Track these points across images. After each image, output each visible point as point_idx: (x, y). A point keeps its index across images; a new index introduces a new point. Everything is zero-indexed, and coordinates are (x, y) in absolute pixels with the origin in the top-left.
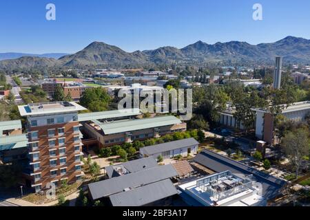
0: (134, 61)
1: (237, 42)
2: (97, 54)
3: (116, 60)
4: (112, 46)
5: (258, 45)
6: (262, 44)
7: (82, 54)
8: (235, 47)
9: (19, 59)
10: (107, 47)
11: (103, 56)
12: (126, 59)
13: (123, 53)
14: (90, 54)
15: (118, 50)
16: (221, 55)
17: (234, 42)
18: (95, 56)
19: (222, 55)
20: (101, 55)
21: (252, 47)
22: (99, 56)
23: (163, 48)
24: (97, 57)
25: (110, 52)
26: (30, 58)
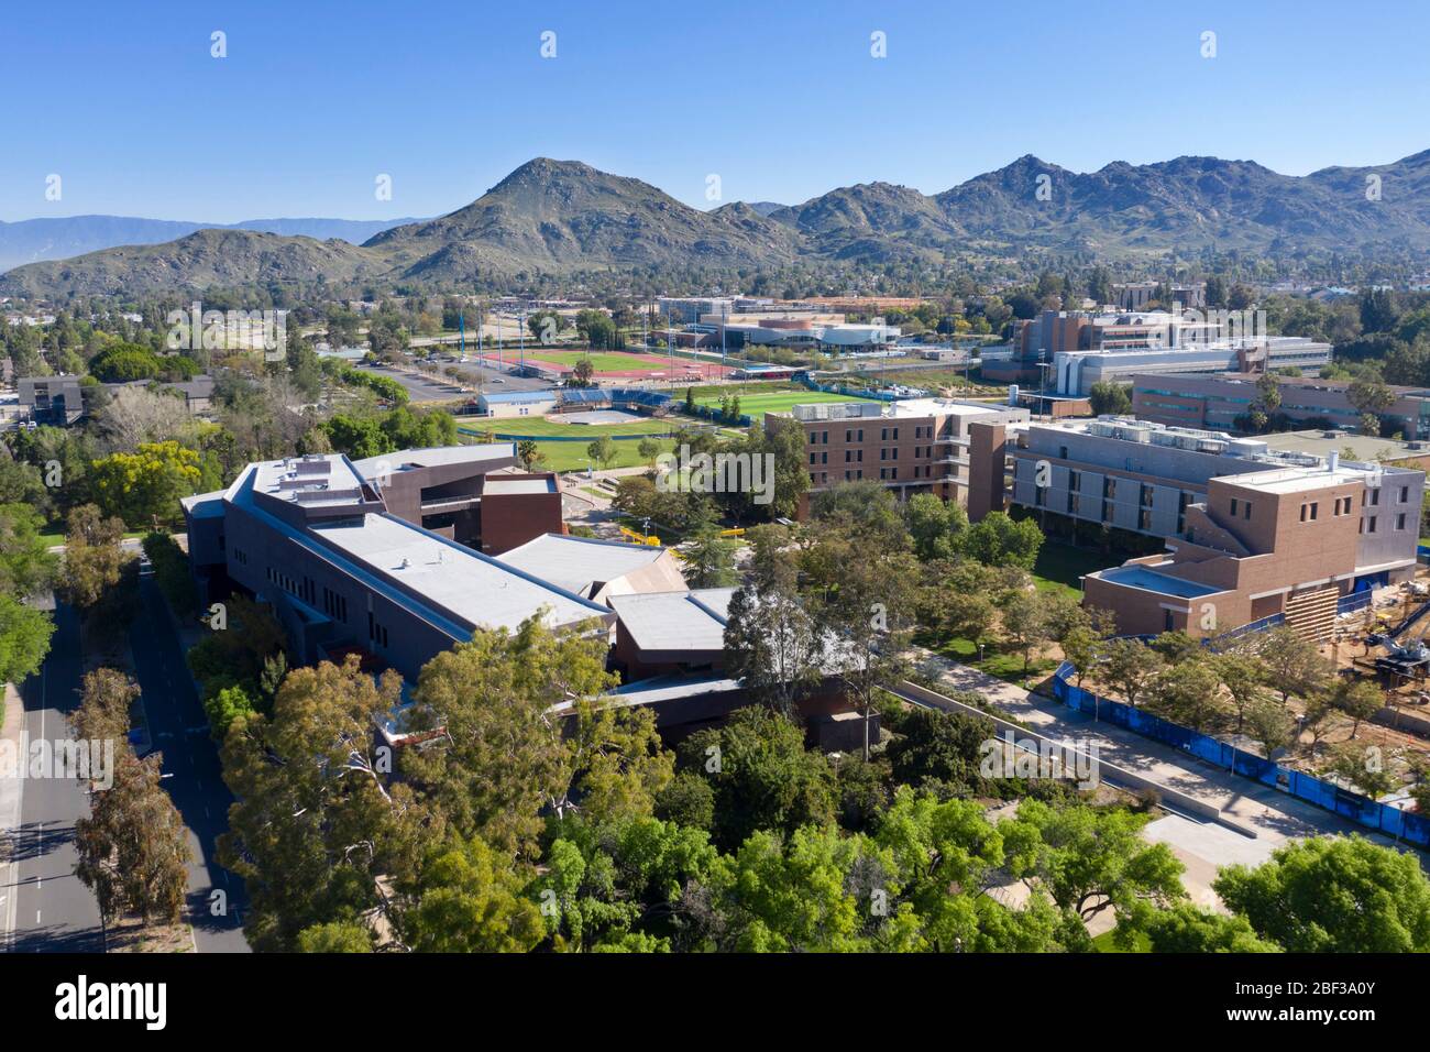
0: (743, 254)
1: (1210, 164)
2: (553, 220)
3: (654, 252)
4: (624, 182)
5: (1317, 176)
6: (1334, 171)
7: (480, 219)
8: (1206, 186)
9: (183, 245)
10: (604, 185)
11: (587, 228)
12: (701, 247)
13: (683, 215)
14: (520, 220)
15: (656, 201)
16: (1152, 225)
17: (1193, 161)
18: (545, 228)
19: (1160, 223)
20: (575, 227)
21: (1294, 187)
22: (566, 231)
23: (856, 192)
24: (558, 236)
25: (616, 209)
26: (236, 239)
